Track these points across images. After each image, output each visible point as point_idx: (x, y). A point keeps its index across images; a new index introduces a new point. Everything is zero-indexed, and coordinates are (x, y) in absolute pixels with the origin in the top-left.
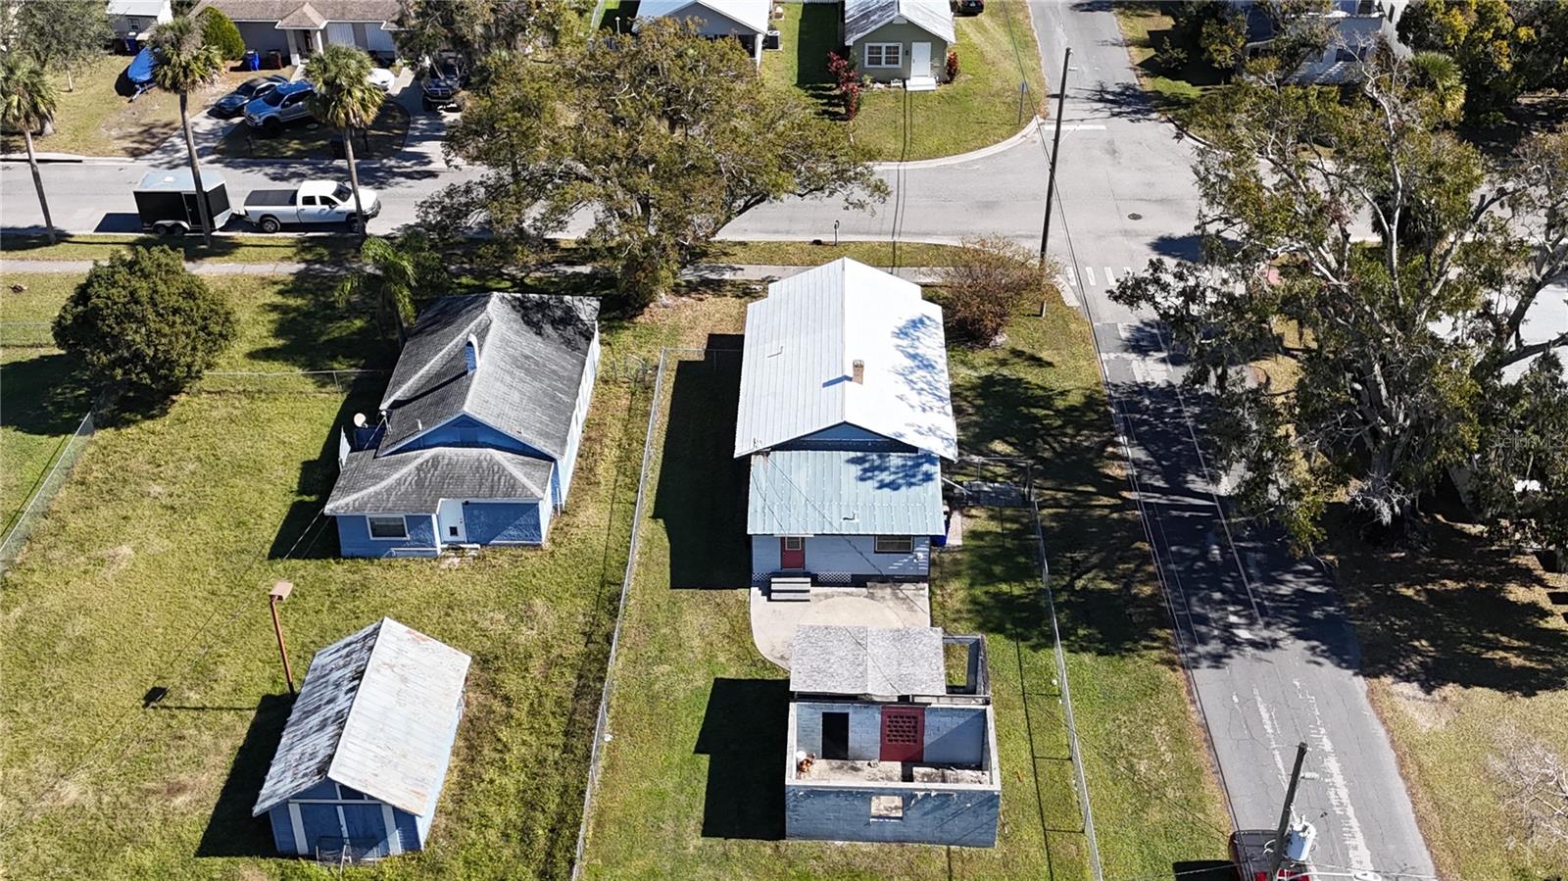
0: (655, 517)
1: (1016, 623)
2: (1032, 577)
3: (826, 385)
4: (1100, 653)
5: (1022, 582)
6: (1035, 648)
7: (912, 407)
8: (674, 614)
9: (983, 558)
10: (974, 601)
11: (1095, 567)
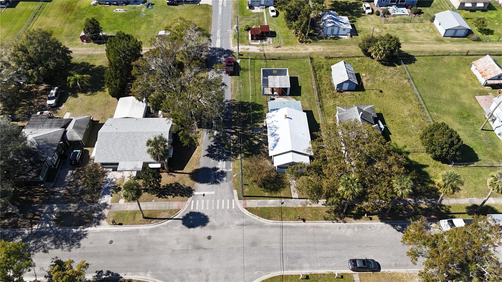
0: (319, 124)
1: (256, 106)
2: (253, 114)
3: (291, 119)
4: (244, 102)
6: (254, 102)
7: (275, 121)
8: (310, 105)
9: (261, 118)
10: (263, 110)
11: (242, 117)
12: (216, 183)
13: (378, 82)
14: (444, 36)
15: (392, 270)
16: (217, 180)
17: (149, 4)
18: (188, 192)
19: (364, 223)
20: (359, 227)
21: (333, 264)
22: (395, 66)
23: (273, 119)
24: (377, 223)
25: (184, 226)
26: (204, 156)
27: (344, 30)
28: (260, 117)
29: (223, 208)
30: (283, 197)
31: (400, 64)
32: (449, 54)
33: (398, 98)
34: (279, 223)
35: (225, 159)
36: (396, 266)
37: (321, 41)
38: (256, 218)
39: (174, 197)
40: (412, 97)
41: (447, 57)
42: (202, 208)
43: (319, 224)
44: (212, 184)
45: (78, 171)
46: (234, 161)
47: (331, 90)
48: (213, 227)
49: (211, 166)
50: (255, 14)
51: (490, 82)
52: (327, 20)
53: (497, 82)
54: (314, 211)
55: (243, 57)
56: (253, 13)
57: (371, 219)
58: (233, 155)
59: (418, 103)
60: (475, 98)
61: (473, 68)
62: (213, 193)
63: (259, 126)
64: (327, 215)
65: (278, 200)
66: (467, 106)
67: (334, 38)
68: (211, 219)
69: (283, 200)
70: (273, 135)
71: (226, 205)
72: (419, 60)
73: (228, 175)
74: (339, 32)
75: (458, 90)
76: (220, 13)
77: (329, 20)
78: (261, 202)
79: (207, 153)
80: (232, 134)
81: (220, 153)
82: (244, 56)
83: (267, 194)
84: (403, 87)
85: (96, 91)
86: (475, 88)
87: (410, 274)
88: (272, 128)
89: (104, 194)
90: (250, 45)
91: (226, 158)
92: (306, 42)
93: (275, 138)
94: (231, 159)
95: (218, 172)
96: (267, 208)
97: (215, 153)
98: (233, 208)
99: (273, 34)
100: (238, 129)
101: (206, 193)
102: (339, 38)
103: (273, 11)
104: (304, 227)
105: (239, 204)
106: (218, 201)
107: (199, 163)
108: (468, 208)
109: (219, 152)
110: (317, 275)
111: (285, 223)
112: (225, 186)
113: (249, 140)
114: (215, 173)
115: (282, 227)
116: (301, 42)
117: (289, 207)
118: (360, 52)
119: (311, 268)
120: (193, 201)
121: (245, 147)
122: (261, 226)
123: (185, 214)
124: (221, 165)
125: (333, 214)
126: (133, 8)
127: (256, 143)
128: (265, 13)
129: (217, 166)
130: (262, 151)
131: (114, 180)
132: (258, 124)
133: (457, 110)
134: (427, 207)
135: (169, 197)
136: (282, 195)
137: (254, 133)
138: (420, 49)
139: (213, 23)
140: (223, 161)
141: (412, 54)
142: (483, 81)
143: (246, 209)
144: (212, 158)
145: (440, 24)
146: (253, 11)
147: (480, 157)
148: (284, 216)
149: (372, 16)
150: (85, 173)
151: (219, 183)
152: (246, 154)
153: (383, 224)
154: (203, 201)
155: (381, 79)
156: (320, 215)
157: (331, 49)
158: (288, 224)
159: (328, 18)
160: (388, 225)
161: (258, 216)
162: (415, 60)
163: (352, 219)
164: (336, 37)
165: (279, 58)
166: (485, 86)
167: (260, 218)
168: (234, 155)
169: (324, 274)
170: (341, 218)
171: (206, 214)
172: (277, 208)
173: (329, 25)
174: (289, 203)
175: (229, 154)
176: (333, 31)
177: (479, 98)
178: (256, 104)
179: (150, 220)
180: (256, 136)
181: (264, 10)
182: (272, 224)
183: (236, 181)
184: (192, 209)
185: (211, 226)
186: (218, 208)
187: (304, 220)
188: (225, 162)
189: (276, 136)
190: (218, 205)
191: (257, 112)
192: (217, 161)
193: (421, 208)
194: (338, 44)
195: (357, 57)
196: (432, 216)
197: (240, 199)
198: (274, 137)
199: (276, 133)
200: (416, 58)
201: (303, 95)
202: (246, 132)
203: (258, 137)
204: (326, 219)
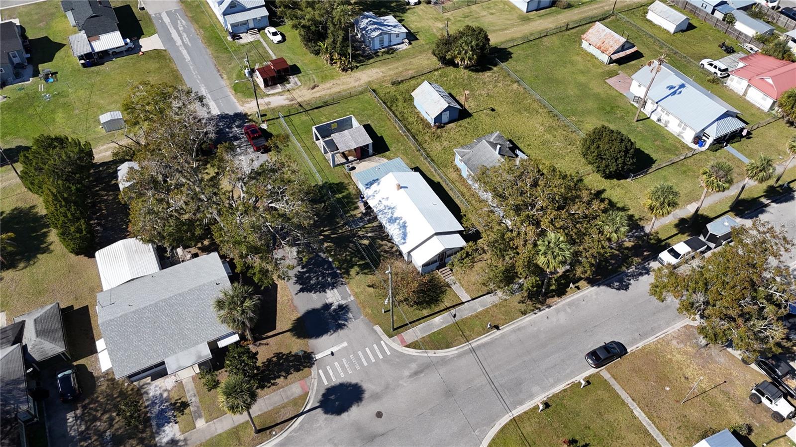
0: (439, 182)
1: (334, 187)
2: (335, 201)
3: (407, 187)
5: (337, 198)
6: (326, 183)
7: (383, 199)
8: (411, 160)
9: (351, 202)
10: (347, 189)
12: (341, 327)
13: (482, 98)
14: (527, 12)
15: (640, 345)
16: (340, 322)
17: (47, 75)
18: (305, 361)
19: (572, 297)
20: (570, 305)
21: (568, 371)
22: (490, 69)
23: (378, 197)
24: (588, 290)
25: (329, 416)
26: (297, 294)
27: (398, 35)
28: (348, 203)
29: (373, 361)
30: (450, 307)
31: (495, 65)
32: (546, 34)
33: (519, 111)
34: (465, 347)
35: (333, 286)
36: (642, 336)
37: (371, 61)
38: (431, 353)
39: (286, 377)
40: (535, 105)
41: (545, 39)
42: (342, 375)
43: (518, 324)
44: (335, 331)
45: (84, 407)
46: (349, 282)
47: (427, 130)
48: (376, 397)
49: (318, 305)
50: (249, 46)
51: (615, 57)
52: (367, 27)
53: (622, 54)
54: (503, 309)
55: (267, 118)
56: (243, 45)
57: (578, 288)
58: (341, 274)
59: (545, 110)
60: (606, 83)
61: (585, 45)
62: (345, 344)
63: (355, 215)
64: (523, 307)
65: (446, 314)
66: (603, 96)
67: (387, 53)
68: (365, 386)
69: (453, 311)
70: (392, 220)
71: (375, 355)
72: (516, 52)
73: (353, 307)
74: (390, 41)
75: (582, 79)
76: (187, 58)
77: (370, 27)
78: (424, 327)
79: (298, 287)
80: (321, 242)
81: (320, 278)
82: (269, 116)
83: (425, 312)
84: (517, 94)
85: (35, 257)
86: (600, 70)
87: (662, 339)
88: (385, 211)
89: (160, 426)
90: (268, 95)
91: (333, 283)
92: (352, 69)
93: (399, 223)
94: (342, 281)
95: (335, 310)
96: (439, 332)
97: (312, 282)
98: (389, 353)
99: (295, 70)
100: (327, 231)
101: (334, 349)
102: (394, 50)
103: (275, 34)
104: (502, 336)
105: (394, 344)
106: (360, 353)
107: (296, 308)
108: (676, 226)
109: (318, 279)
110: (556, 395)
111: (475, 343)
112: (356, 325)
113: (352, 242)
114: (330, 314)
115: (473, 350)
116: (343, 70)
117: (467, 318)
118: (435, 62)
119: (544, 389)
120: (320, 371)
121: (353, 255)
122: (444, 361)
123: (320, 397)
124: (333, 297)
125: (529, 302)
126: (20, 89)
127: (366, 242)
128: (262, 40)
129: (329, 301)
130: (381, 251)
131: (165, 395)
132: (352, 213)
133: (596, 106)
134: (633, 244)
135: (277, 381)
136: (448, 304)
137: (354, 229)
138: (509, 37)
139: (185, 77)
140: (332, 289)
141: (503, 46)
142: (605, 58)
143: (408, 346)
144: (311, 292)
146: (242, 41)
147: (654, 156)
148: (467, 333)
149: (421, 6)
150: (101, 404)
151: (345, 325)
152: (360, 264)
153: (595, 288)
154: (336, 363)
155: (483, 92)
156: (513, 310)
157: (393, 69)
158: (479, 342)
159: (367, 24)
160: (603, 288)
161: (431, 349)
162: (510, 54)
163: (556, 298)
164: (390, 51)
165: (326, 104)
166: (609, 63)
167: (436, 351)
168: (344, 273)
169: (564, 391)
170: (542, 303)
171: (354, 381)
172: (451, 325)
173: (375, 34)
174: (464, 312)
175: (335, 276)
176: (382, 41)
177: (611, 81)
178: (330, 184)
179: (268, 432)
180: (360, 233)
181: (258, 36)
182: (457, 352)
183: (370, 311)
184: (326, 383)
185: (371, 396)
186: (366, 364)
187: (497, 328)
188: (335, 290)
189: (398, 221)
190: (363, 360)
191: (340, 196)
192: (323, 294)
193: (627, 248)
194: (398, 60)
195: (435, 70)
196: (645, 253)
197: (390, 336)
198: (396, 224)
199: (395, 215)
200: (509, 50)
201: (392, 149)
202: (340, 231)
203: (363, 233)
204: (524, 313)
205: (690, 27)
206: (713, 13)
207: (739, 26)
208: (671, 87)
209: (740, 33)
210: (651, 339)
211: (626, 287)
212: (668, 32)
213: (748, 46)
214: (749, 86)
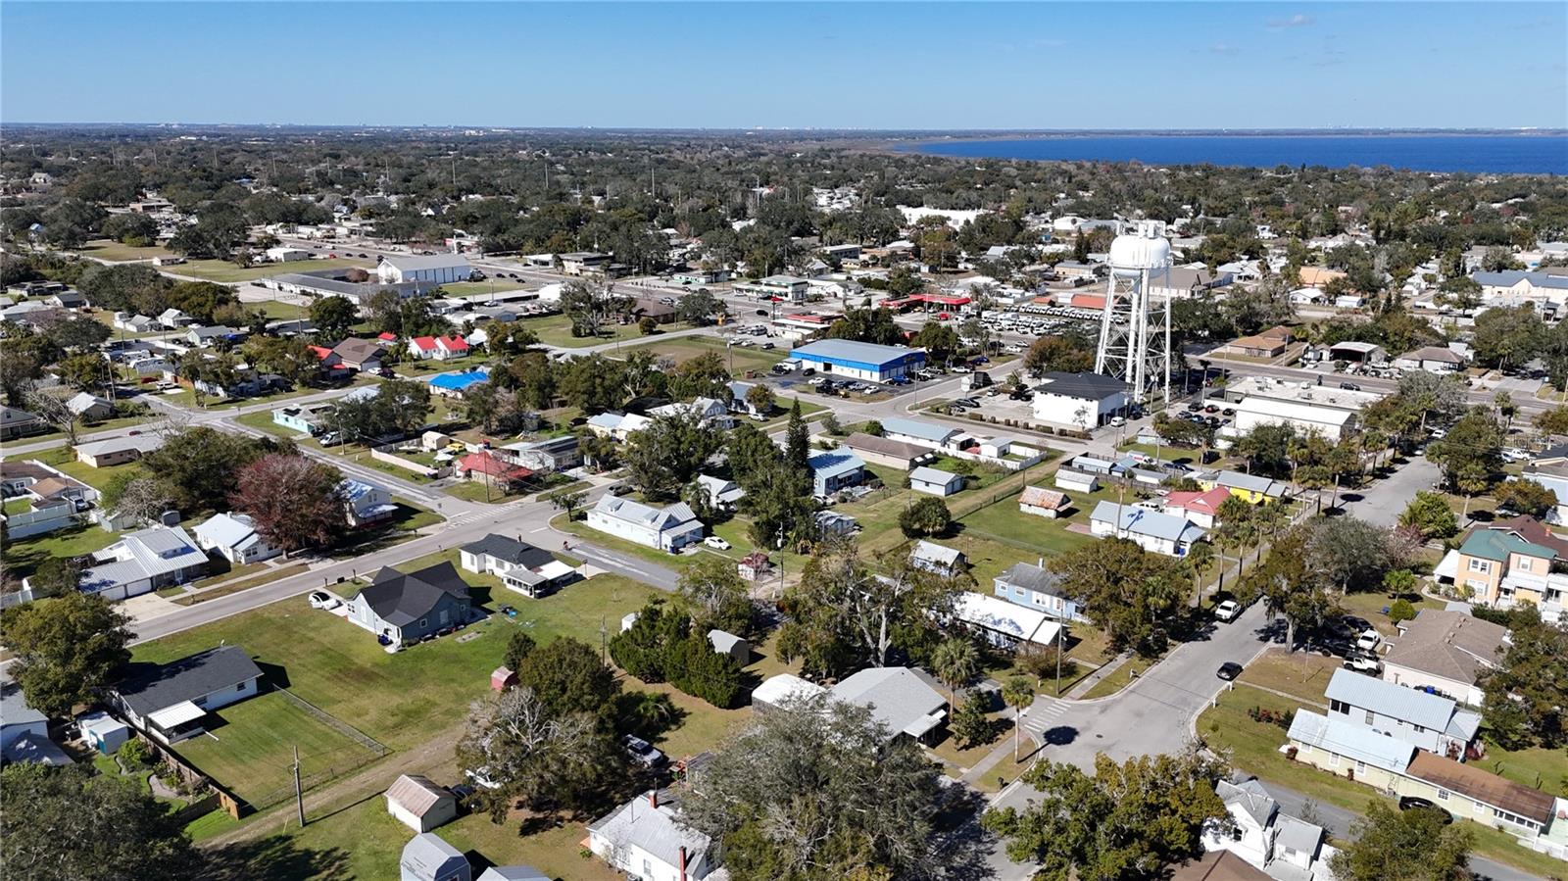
14: (946, 496)
15: (1248, 662)
17: (503, 610)
18: (1006, 723)
19: (1175, 650)
20: (1178, 654)
24: (1182, 645)
25: (1063, 745)
29: (1063, 713)
30: (1088, 674)
32: (979, 508)
34: (1125, 690)
36: (1245, 658)
38: (1101, 700)
39: (1002, 734)
41: (982, 511)
42: (1047, 724)
43: (1151, 672)
48: (1087, 729)
51: (1061, 509)
53: (1064, 508)
56: (692, 556)
57: (1174, 645)
60: (1066, 530)
61: (1024, 508)
62: (1029, 708)
64: (1145, 662)
65: (1090, 678)
66: (1072, 538)
68: (1072, 725)
69: (1093, 676)
70: (998, 622)
71: (1061, 710)
75: (1043, 530)
76: (641, 572)
78: (1080, 688)
83: (1073, 680)
87: (1260, 657)
93: (1006, 622)
96: (1095, 688)
98: (1069, 706)
103: (719, 541)
104: (1145, 680)
105: (1067, 701)
106: (1047, 710)
110: (1218, 699)
111: (1129, 688)
115: (1131, 692)
117: (1108, 676)
119: (1206, 698)
120: (1027, 726)
122: (1115, 701)
123: (1043, 738)
125: (1146, 659)
126: (486, 625)
128: (705, 549)
134: (1190, 615)
135: (998, 737)
136: (1085, 672)
142: (1052, 514)
143: (1081, 699)
145: (927, 484)
146: (685, 555)
148: (1117, 684)
153: (1186, 643)
154: (1034, 720)
160: (1191, 642)
161: (1099, 697)
163: (1164, 653)
166: (1058, 517)
167: (1103, 698)
169: (1221, 695)
170: (1157, 658)
171: (1060, 725)
172: (1101, 681)
174: (1102, 674)
177: (1068, 528)
181: (698, 546)
182: (1120, 695)
184: (1039, 731)
185: (1083, 729)
186: (1059, 715)
187: (1137, 676)
189: (1003, 620)
190: (1055, 713)
197: (1060, 697)
198: (1003, 623)
199: (998, 618)
204: (1149, 665)
205: (1099, 488)
206: (1110, 472)
207: (1139, 478)
208: (1133, 515)
209: (1146, 483)
210: (1252, 660)
211: (1209, 639)
212: (1083, 493)
213: (1159, 491)
214: (1186, 511)
